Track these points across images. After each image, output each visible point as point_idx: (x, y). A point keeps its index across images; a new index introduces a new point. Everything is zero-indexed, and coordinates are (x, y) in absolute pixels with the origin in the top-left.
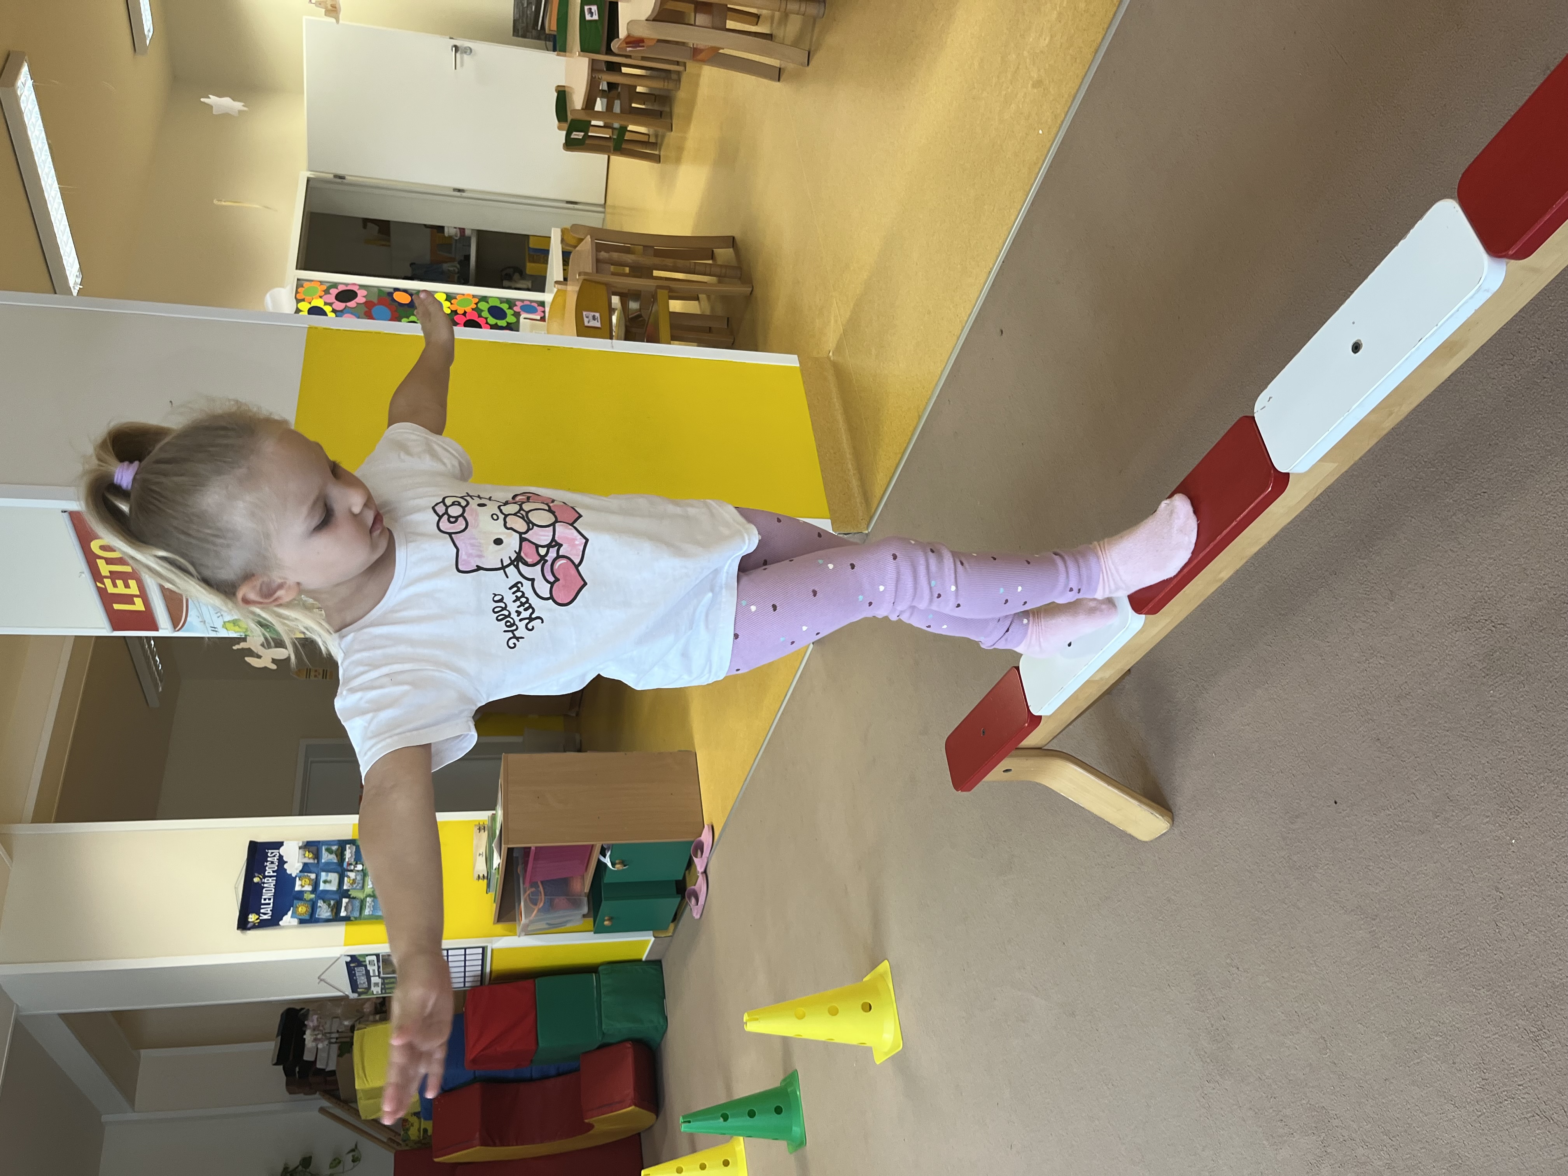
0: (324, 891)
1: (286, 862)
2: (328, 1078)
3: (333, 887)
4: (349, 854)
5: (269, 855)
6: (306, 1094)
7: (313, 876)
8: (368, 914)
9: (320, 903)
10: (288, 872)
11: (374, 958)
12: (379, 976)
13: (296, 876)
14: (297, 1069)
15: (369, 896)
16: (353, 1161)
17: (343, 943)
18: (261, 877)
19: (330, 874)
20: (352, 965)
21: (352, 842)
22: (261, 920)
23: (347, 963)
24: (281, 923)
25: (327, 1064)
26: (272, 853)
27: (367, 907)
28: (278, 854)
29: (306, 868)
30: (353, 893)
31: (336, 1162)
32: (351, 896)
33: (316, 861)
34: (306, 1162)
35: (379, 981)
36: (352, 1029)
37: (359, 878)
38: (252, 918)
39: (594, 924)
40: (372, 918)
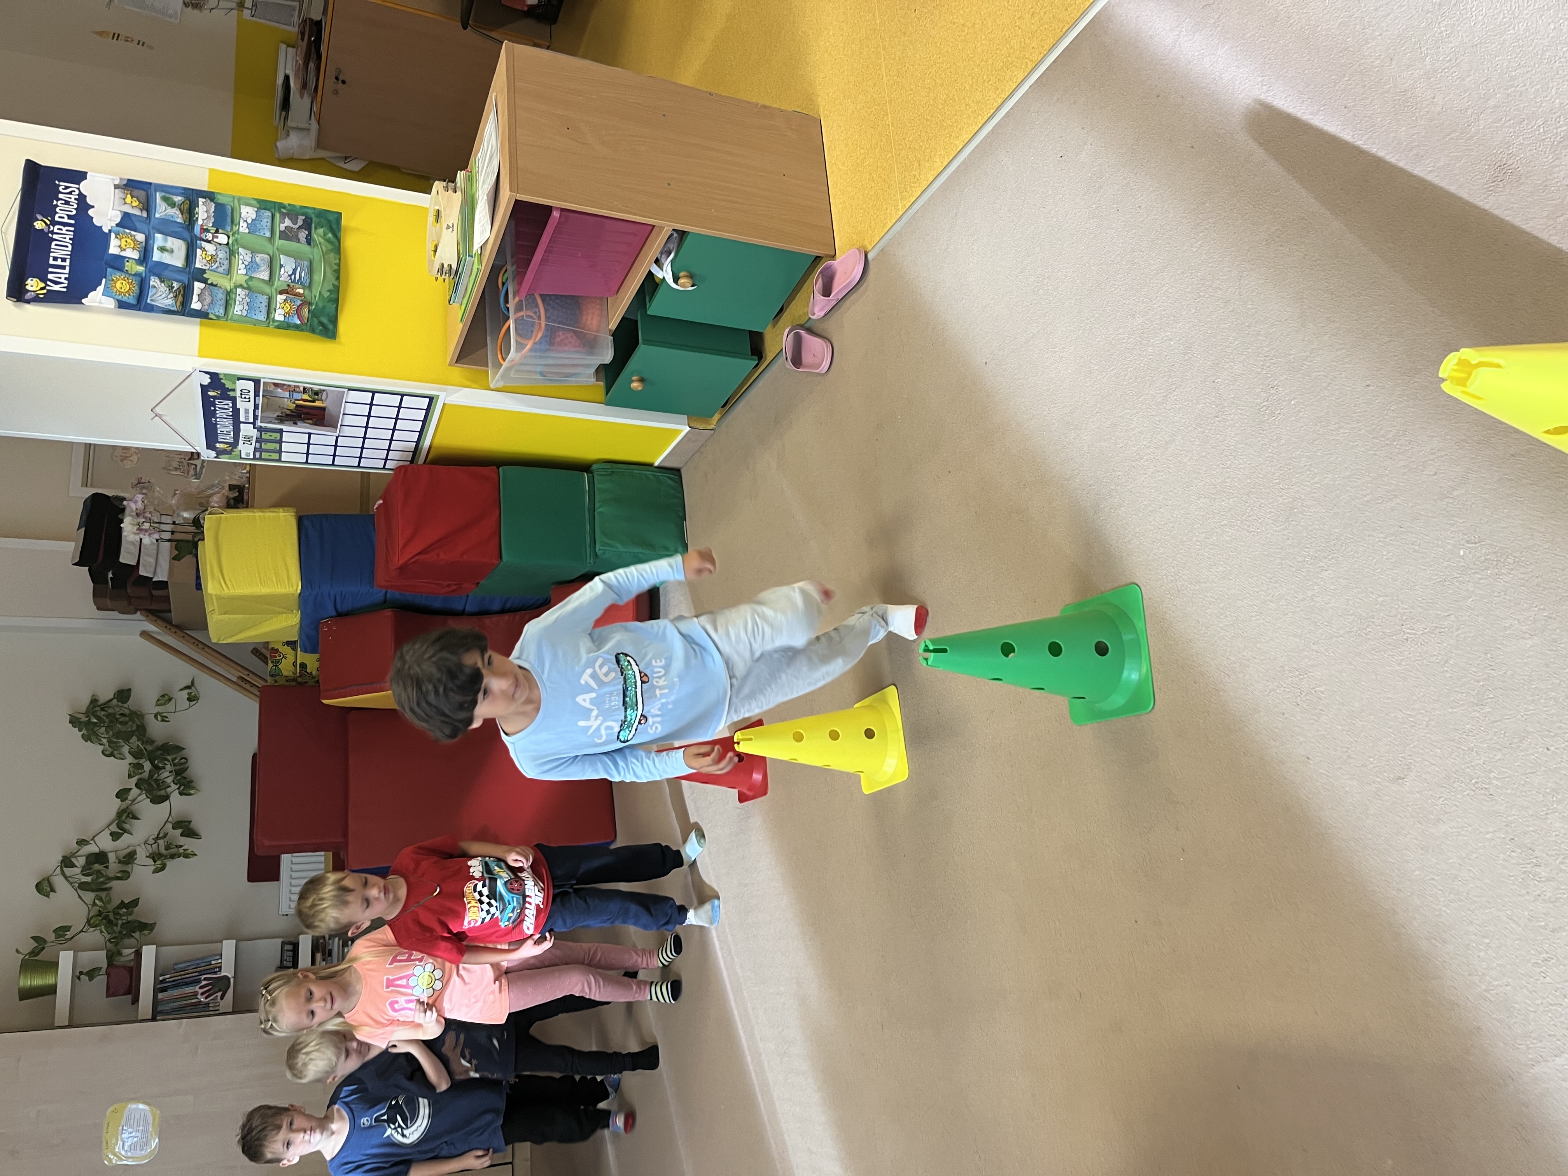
0: (160, 264)
1: (93, 207)
2: (155, 593)
3: (177, 260)
4: (204, 212)
5: (61, 189)
6: (121, 612)
7: (141, 237)
8: (239, 313)
9: (154, 281)
10: (96, 222)
11: (250, 385)
12: (254, 423)
13: (110, 231)
14: (110, 575)
15: (241, 286)
16: (189, 699)
17: (197, 354)
18: (48, 223)
19: (170, 238)
20: (211, 393)
21: (209, 196)
22: (48, 290)
23: (203, 387)
24: (84, 301)
25: (155, 573)
26: (67, 188)
27: (237, 303)
28: (77, 192)
29: (127, 221)
30: (212, 278)
31: (165, 698)
32: (209, 282)
33: (145, 215)
34: (123, 695)
35: (254, 433)
36: (198, 519)
37: (222, 255)
38: (33, 285)
39: (608, 389)
40: (247, 322)
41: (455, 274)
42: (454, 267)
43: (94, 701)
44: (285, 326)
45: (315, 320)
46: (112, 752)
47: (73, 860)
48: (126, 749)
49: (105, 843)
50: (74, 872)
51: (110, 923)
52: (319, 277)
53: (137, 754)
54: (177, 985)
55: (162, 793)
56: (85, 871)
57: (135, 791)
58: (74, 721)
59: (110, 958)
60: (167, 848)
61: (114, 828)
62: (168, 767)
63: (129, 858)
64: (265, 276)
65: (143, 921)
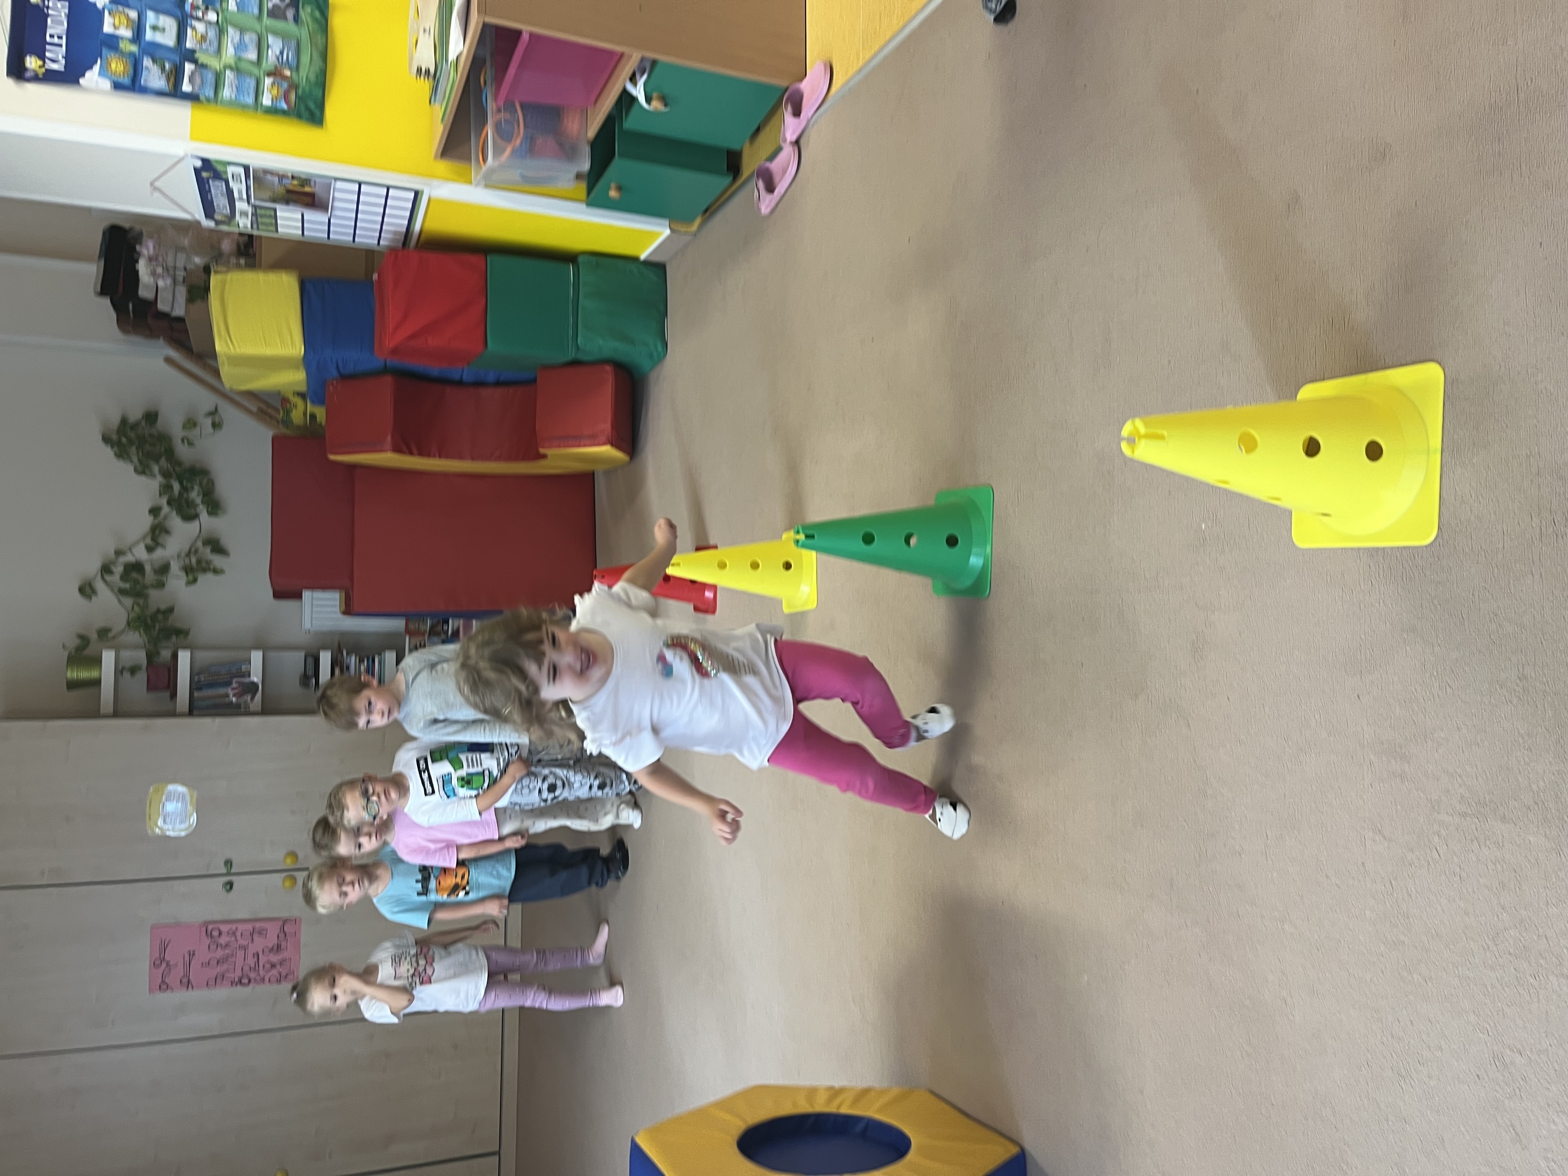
0: (153, 44)
2: (175, 325)
3: (168, 39)
6: (145, 337)
7: (133, 14)
8: (229, 96)
9: (147, 62)
11: (241, 171)
12: (248, 201)
14: (131, 306)
15: (230, 67)
16: (214, 426)
17: (189, 138)
19: (161, 16)
22: (47, 69)
23: (195, 169)
24: (77, 80)
25: (172, 308)
27: (226, 85)
30: (202, 58)
31: (191, 423)
32: (200, 62)
34: (151, 417)
35: (250, 210)
36: (207, 270)
37: (212, 34)
38: (32, 62)
39: (589, 191)
40: (237, 106)
41: (433, 76)
42: (432, 70)
43: (124, 421)
44: (273, 111)
45: (302, 108)
46: (143, 470)
47: (113, 568)
48: (156, 469)
49: (140, 553)
50: (115, 578)
51: (147, 628)
52: (305, 59)
53: (166, 475)
54: (211, 685)
55: (192, 511)
56: (124, 577)
57: (166, 509)
58: (106, 439)
59: (149, 657)
60: (199, 562)
61: (149, 541)
62: (196, 488)
63: (164, 569)
64: (252, 55)
65: (179, 625)
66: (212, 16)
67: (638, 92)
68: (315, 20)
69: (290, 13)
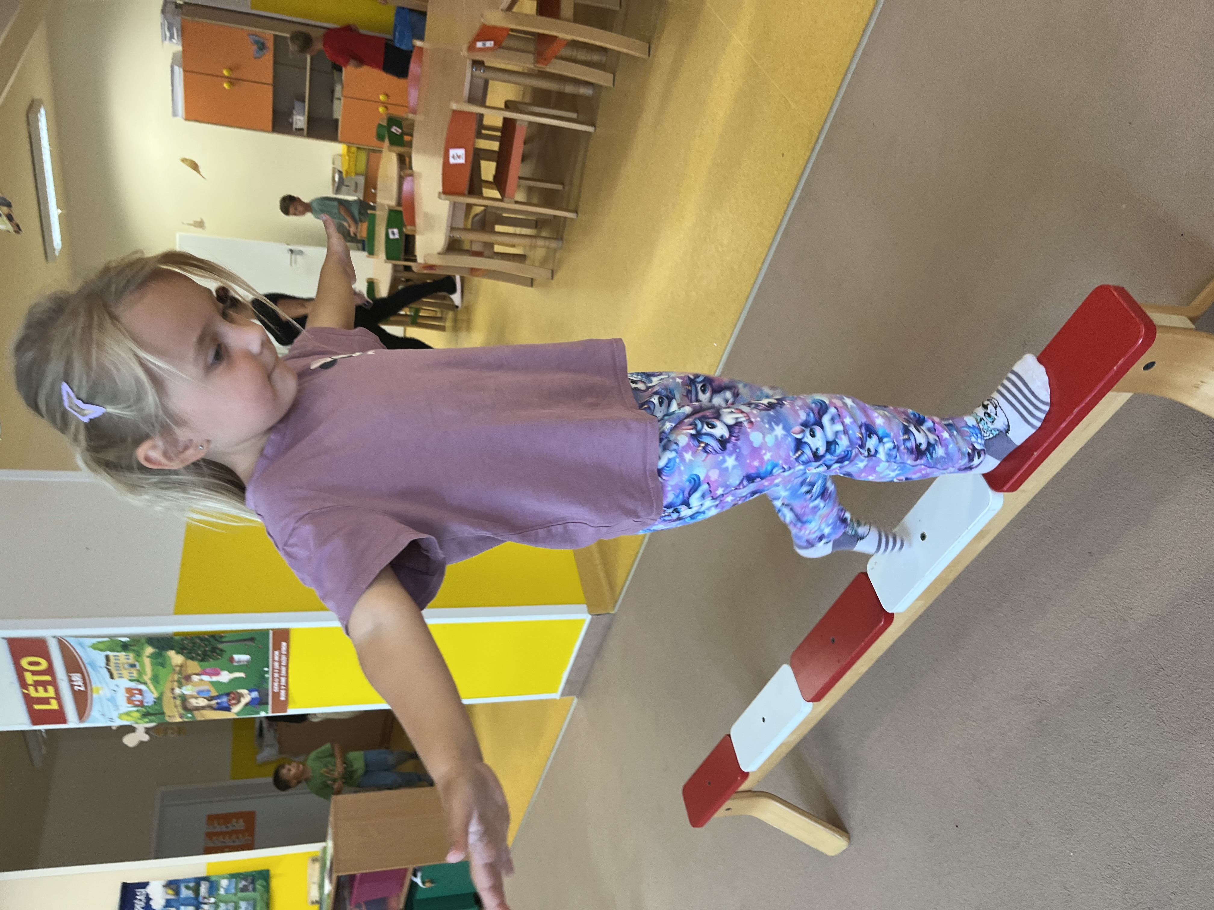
1: (152, 899)
4: (204, 889)
5: (137, 893)
21: (206, 879)
26: (140, 892)
28: (145, 893)
29: (168, 904)
33: (176, 897)
41: (319, 903)
42: (319, 900)
66: (212, 900)
67: (418, 881)
68: (263, 886)
69: (251, 887)
